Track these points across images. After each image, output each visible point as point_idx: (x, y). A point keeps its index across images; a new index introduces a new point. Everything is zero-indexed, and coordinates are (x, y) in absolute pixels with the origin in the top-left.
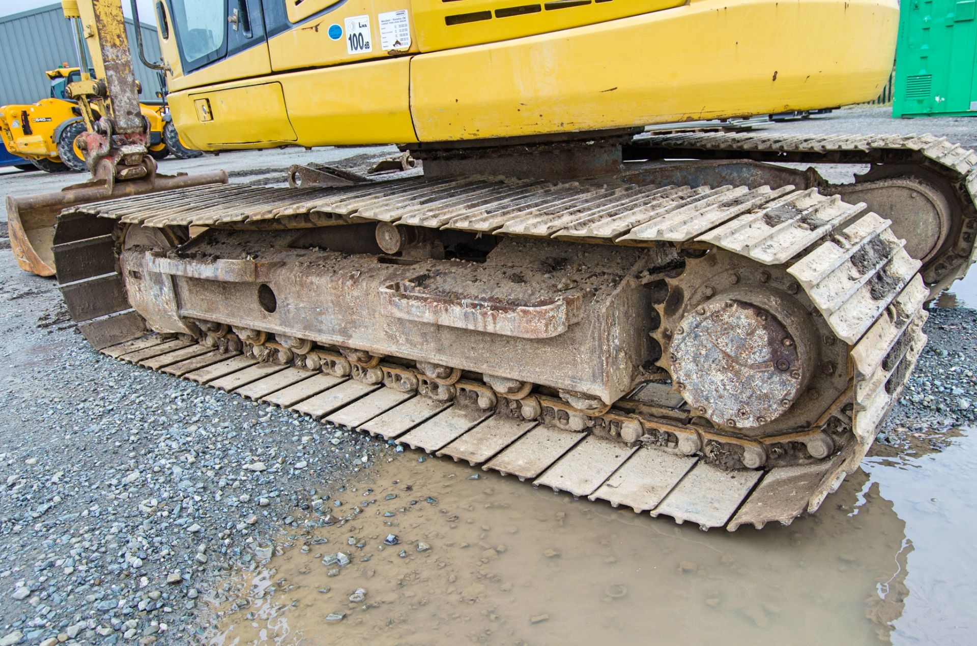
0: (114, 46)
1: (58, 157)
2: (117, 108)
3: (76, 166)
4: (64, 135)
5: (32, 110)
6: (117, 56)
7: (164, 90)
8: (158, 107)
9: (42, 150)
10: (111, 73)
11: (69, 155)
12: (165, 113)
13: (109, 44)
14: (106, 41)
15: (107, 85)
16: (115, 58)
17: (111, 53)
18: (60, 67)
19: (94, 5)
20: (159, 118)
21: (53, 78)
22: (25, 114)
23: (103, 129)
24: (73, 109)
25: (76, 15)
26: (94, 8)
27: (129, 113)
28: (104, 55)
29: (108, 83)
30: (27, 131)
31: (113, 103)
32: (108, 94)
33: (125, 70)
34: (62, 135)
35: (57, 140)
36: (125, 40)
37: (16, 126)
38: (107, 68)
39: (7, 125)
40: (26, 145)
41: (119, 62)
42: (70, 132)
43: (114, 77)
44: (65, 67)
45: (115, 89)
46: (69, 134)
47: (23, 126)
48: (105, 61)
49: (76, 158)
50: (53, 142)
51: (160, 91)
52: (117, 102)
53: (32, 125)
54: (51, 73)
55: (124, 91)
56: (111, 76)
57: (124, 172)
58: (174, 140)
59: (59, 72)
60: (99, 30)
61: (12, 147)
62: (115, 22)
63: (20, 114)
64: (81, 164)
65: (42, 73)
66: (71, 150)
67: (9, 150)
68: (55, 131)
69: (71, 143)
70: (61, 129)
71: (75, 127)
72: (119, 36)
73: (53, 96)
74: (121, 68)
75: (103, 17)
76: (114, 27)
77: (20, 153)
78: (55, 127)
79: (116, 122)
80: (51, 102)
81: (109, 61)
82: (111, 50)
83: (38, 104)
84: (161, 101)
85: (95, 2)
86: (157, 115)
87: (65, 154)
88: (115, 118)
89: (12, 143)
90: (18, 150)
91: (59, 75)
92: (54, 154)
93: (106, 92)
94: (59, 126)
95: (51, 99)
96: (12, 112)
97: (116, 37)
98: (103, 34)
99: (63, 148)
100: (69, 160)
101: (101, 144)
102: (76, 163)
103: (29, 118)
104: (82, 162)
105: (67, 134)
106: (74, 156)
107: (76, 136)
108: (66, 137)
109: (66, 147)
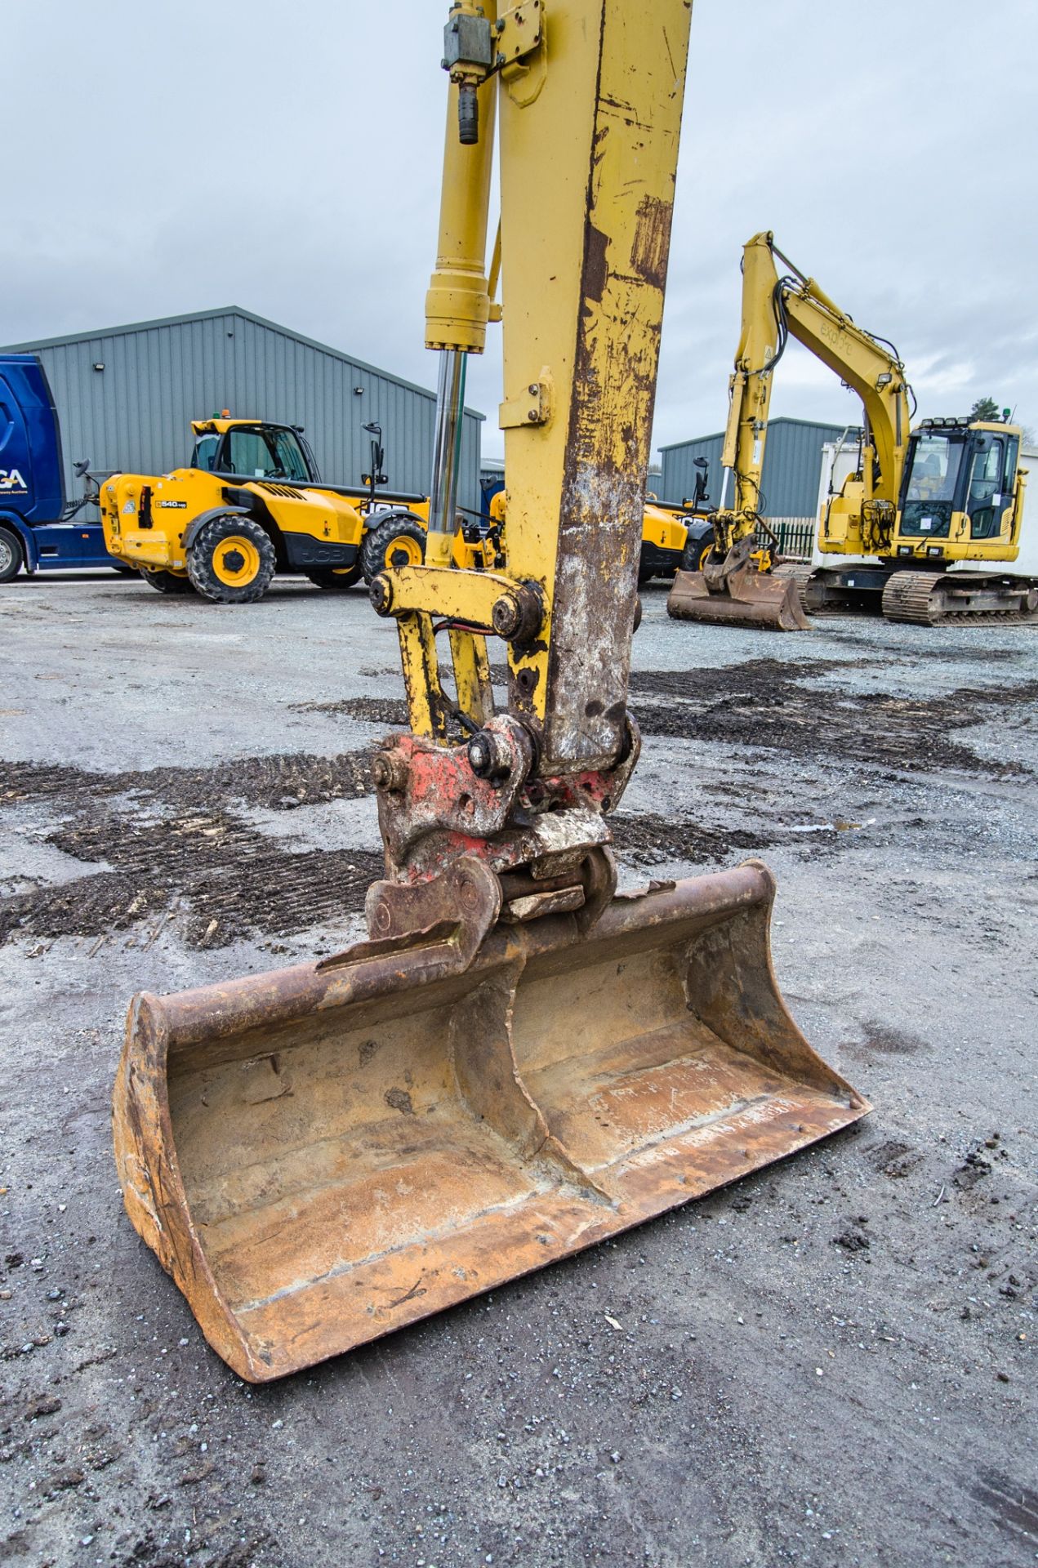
0: (607, 467)
1: (184, 571)
2: (562, 690)
3: (210, 591)
4: (202, 535)
5: (160, 485)
6: (606, 506)
7: (377, 473)
8: (357, 501)
9: (161, 557)
10: (575, 564)
11: (202, 571)
12: (368, 511)
13: (592, 461)
14: (589, 448)
15: (548, 605)
16: (598, 511)
17: (592, 490)
18: (216, 416)
19: (584, 312)
20: (360, 521)
21: (200, 433)
22: (147, 493)
23: (503, 762)
24: (225, 491)
25: (464, 342)
26: (581, 324)
27: (593, 708)
28: (569, 499)
29: (558, 599)
30: (145, 521)
31: (554, 671)
32: (545, 636)
33: (617, 555)
34: (198, 535)
35: (189, 545)
36: (642, 446)
37: (129, 512)
38: (565, 548)
39: (115, 506)
40: (139, 545)
41: (608, 526)
42: (213, 531)
43: (580, 582)
44: (224, 417)
45: (574, 622)
46: (210, 535)
47: (141, 513)
48: (566, 521)
49: (213, 578)
50: (182, 546)
51: (369, 473)
52: (567, 672)
53: (156, 513)
54: (199, 424)
55: (595, 630)
56: (573, 577)
57: (524, 907)
58: (377, 562)
59: (213, 425)
60: (576, 405)
61: (114, 546)
62: (631, 382)
63: (140, 490)
64: (219, 589)
65: (185, 423)
66: (208, 564)
67: (110, 550)
68: (190, 526)
69: (211, 551)
70: (199, 525)
71: (223, 524)
72: (628, 434)
73: (194, 466)
74: (607, 547)
75: (599, 361)
76: (620, 399)
77: (126, 557)
78: (189, 520)
79: (549, 740)
80: (192, 476)
81: (578, 524)
82: (594, 482)
83: (170, 476)
84: (366, 489)
85: (590, 303)
86: (356, 513)
87: (197, 569)
88: (548, 723)
89: (117, 538)
90: (123, 552)
91: (213, 430)
92: (178, 565)
93: (539, 629)
94: (197, 519)
95: (192, 471)
96: (128, 486)
97: (618, 437)
98: (584, 423)
99: (196, 558)
100: (201, 581)
101: (465, 798)
102: (211, 586)
103: (153, 499)
104: (222, 585)
105: (207, 534)
106: (212, 573)
107: (221, 540)
108: (205, 539)
109: (201, 556)
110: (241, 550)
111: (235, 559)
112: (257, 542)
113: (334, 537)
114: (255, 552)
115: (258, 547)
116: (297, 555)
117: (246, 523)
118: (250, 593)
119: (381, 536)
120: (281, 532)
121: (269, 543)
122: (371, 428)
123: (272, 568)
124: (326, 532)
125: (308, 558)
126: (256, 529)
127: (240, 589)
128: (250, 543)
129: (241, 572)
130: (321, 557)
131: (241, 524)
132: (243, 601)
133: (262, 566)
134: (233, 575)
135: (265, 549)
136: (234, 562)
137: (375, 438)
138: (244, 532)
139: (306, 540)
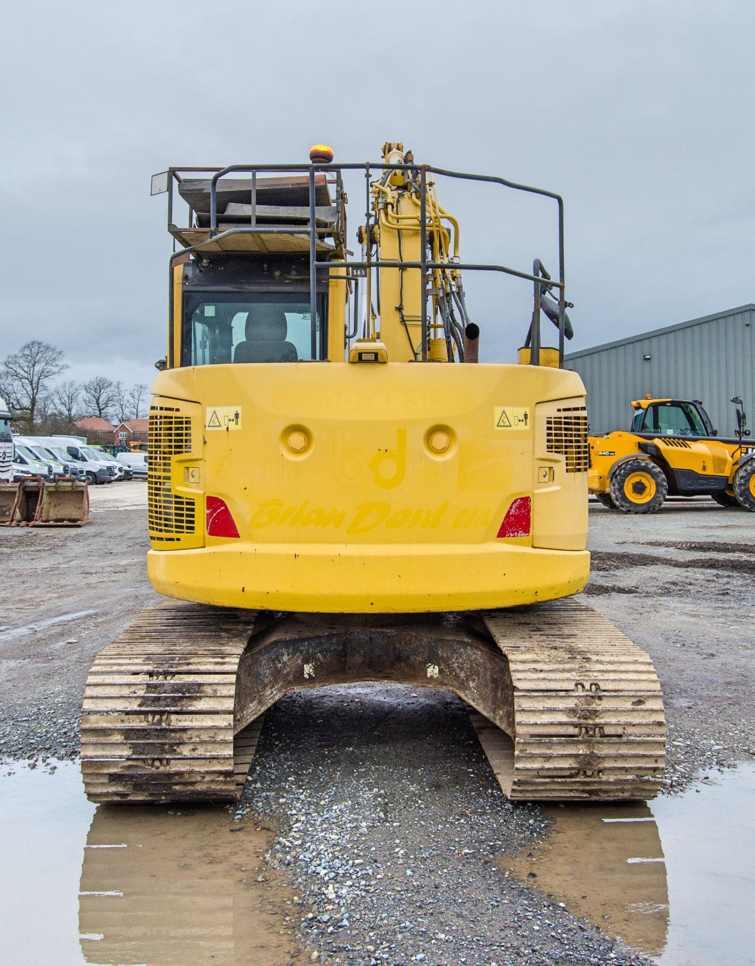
3: (622, 506)
4: (618, 472)
5: (598, 442)
7: (742, 429)
9: (597, 485)
11: (617, 493)
20: (730, 461)
21: (637, 409)
24: (640, 444)
34: (615, 472)
35: (611, 477)
42: (624, 469)
44: (648, 399)
46: (622, 471)
49: (624, 498)
50: (608, 478)
51: (738, 429)
54: (634, 403)
58: (743, 488)
59: (638, 403)
64: (628, 505)
66: (621, 489)
68: (612, 466)
69: (623, 481)
71: (631, 464)
78: (613, 463)
80: (620, 436)
83: (606, 437)
84: (738, 439)
87: (614, 492)
92: (606, 490)
94: (617, 462)
95: (621, 432)
99: (614, 486)
100: (617, 499)
102: (623, 503)
103: (593, 451)
104: (630, 502)
105: (620, 471)
106: (623, 495)
107: (630, 474)
108: (619, 474)
109: (617, 485)
110: (644, 481)
111: (639, 486)
112: (654, 476)
113: (710, 472)
114: (653, 482)
115: (654, 479)
116: (682, 483)
117: (647, 464)
118: (649, 508)
119: (746, 470)
120: (672, 469)
121: (664, 476)
122: (736, 400)
123: (665, 492)
124: (704, 468)
125: (691, 485)
126: (653, 467)
127: (642, 505)
128: (649, 476)
129: (644, 495)
130: (700, 485)
131: (643, 464)
132: (645, 513)
133: (657, 490)
134: (639, 496)
135: (659, 480)
136: (639, 488)
137: (739, 407)
138: (645, 469)
139: (689, 474)
